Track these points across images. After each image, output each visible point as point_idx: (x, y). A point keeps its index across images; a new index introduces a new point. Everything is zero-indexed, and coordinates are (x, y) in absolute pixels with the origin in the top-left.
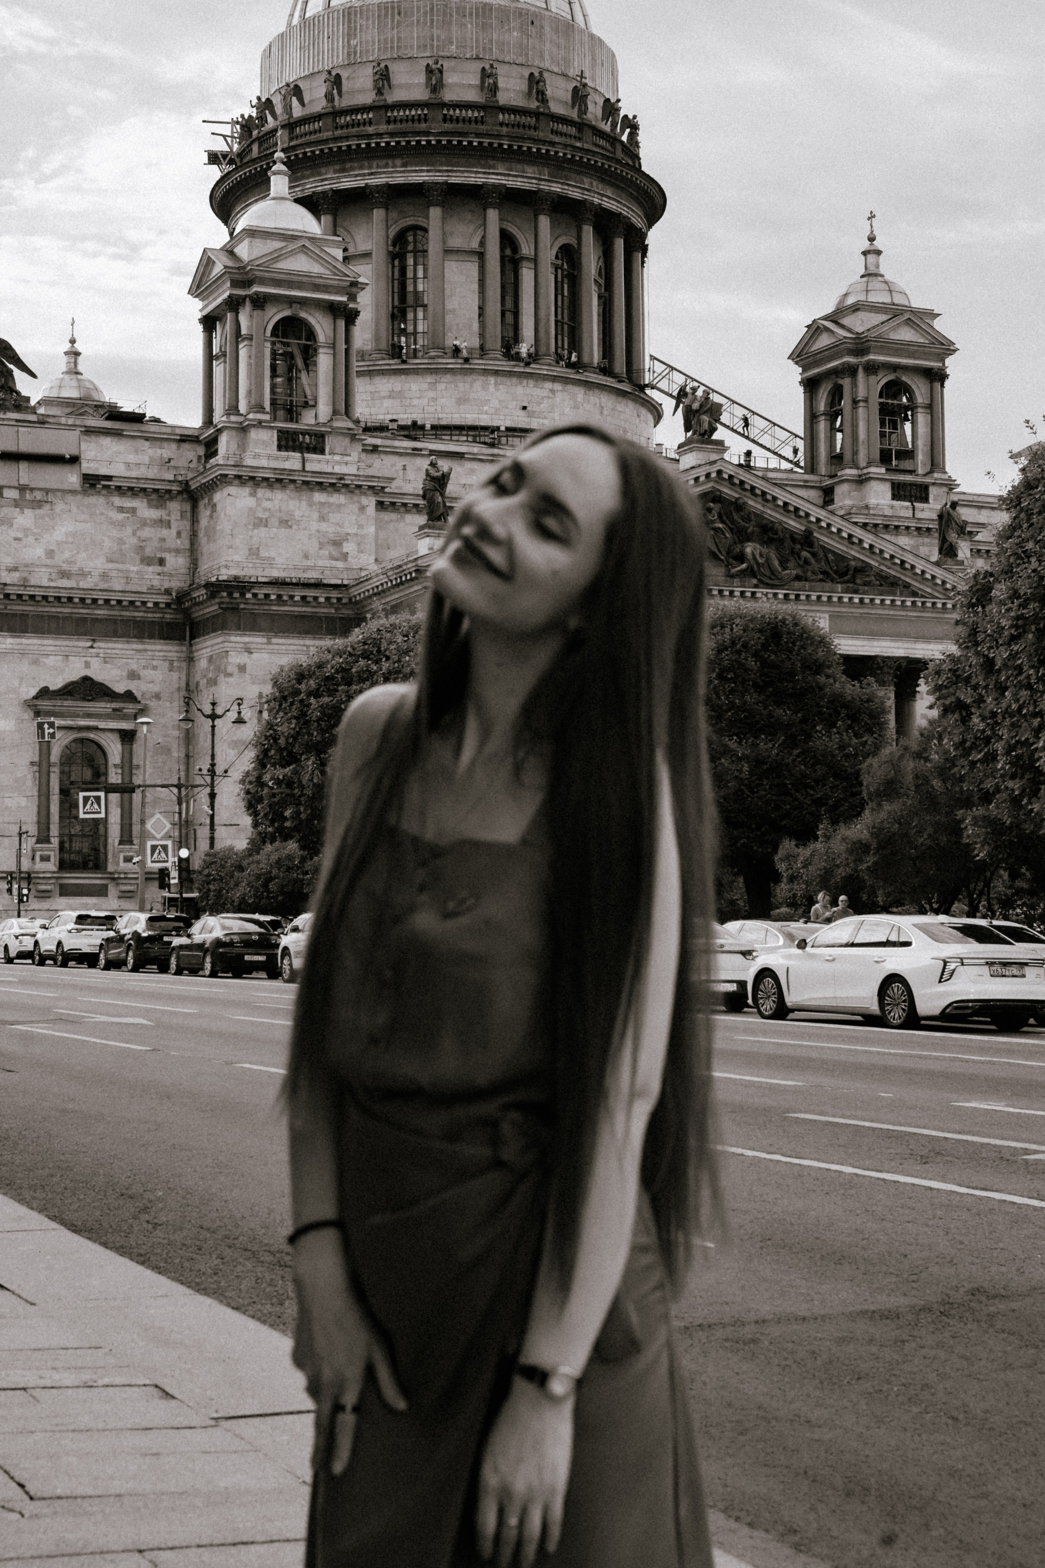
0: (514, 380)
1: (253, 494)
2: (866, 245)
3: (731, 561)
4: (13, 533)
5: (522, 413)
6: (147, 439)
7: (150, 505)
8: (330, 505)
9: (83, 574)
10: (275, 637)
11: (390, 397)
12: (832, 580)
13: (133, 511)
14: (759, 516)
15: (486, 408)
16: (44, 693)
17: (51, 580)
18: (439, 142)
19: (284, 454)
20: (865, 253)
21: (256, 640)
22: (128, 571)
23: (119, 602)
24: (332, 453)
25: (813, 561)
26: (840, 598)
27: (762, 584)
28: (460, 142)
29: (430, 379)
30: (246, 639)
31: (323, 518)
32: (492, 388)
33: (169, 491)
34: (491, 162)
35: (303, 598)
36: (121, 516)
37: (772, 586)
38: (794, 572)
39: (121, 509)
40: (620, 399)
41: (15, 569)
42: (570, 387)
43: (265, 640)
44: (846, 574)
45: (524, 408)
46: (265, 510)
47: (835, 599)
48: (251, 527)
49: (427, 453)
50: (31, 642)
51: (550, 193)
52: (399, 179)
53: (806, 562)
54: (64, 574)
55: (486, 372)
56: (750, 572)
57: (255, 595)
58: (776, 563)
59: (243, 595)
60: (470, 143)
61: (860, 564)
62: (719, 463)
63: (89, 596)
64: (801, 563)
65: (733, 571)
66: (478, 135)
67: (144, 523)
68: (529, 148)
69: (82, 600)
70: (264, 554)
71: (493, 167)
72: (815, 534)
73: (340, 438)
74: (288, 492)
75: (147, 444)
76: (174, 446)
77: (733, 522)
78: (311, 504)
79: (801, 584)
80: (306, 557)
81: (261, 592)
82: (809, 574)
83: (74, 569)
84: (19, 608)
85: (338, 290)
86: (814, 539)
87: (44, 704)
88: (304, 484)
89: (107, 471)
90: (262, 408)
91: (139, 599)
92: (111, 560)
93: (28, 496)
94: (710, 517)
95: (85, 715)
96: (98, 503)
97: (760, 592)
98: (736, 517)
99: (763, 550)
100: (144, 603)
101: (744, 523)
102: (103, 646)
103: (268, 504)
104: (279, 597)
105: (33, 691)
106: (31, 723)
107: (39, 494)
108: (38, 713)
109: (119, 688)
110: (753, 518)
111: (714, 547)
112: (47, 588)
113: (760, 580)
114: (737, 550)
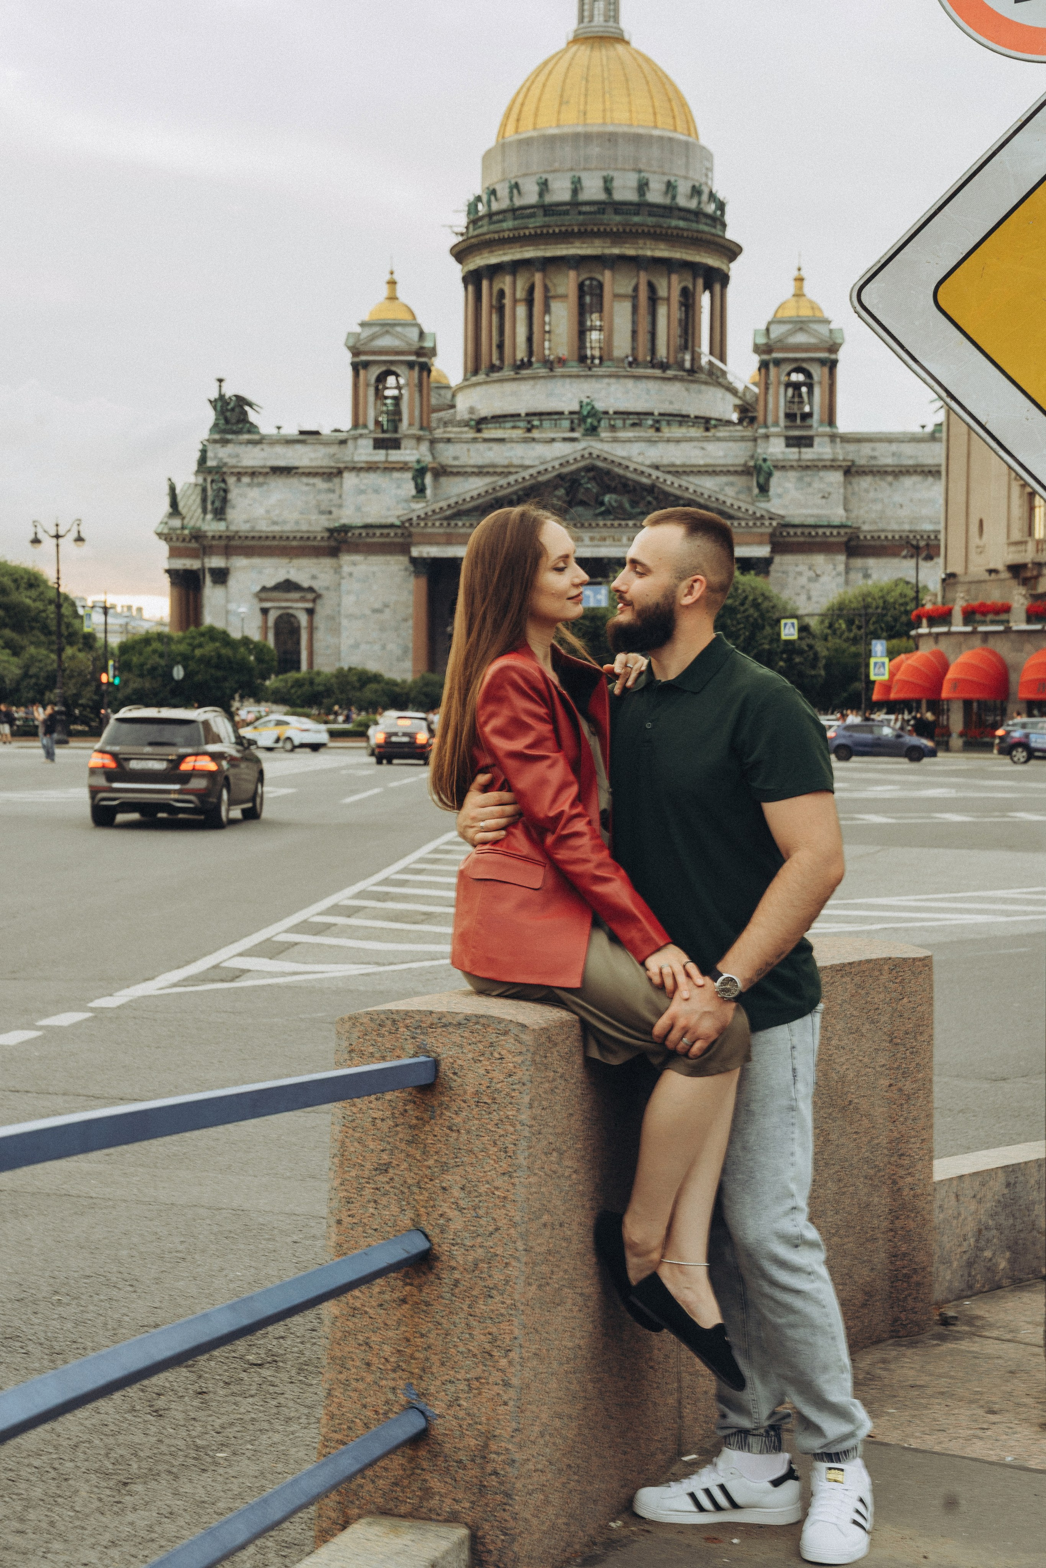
1: (358, 476)
2: (796, 273)
3: (597, 505)
7: (324, 480)
9: (285, 522)
10: (369, 556)
13: (314, 485)
16: (264, 589)
17: (268, 527)
19: (377, 451)
20: (796, 280)
21: (358, 558)
22: (309, 519)
24: (405, 449)
27: (617, 518)
29: (531, 382)
31: (399, 487)
33: (331, 473)
35: (382, 534)
36: (305, 489)
37: (624, 519)
39: (307, 484)
42: (622, 381)
43: (363, 558)
46: (364, 485)
48: (357, 494)
50: (256, 561)
51: (611, 255)
52: (517, 257)
54: (275, 523)
55: (563, 376)
56: (607, 513)
57: (353, 533)
58: (627, 506)
59: (346, 534)
60: (554, 230)
63: (285, 535)
65: (598, 511)
67: (320, 491)
69: (281, 538)
70: (364, 509)
73: (410, 440)
74: (377, 474)
77: (603, 482)
78: (392, 479)
81: (357, 532)
83: (280, 520)
86: (656, 490)
87: (263, 595)
88: (386, 469)
89: (296, 464)
90: (365, 426)
91: (312, 535)
92: (302, 513)
93: (256, 480)
94: (583, 481)
95: (287, 600)
96: (294, 482)
97: (616, 523)
98: (606, 479)
99: (619, 498)
100: (315, 538)
101: (608, 482)
102: (297, 562)
103: (365, 481)
104: (367, 534)
105: (258, 588)
106: (257, 606)
107: (261, 479)
108: (261, 600)
109: (305, 584)
110: (617, 478)
111: (585, 499)
112: (267, 532)
113: (616, 516)
114: (601, 498)
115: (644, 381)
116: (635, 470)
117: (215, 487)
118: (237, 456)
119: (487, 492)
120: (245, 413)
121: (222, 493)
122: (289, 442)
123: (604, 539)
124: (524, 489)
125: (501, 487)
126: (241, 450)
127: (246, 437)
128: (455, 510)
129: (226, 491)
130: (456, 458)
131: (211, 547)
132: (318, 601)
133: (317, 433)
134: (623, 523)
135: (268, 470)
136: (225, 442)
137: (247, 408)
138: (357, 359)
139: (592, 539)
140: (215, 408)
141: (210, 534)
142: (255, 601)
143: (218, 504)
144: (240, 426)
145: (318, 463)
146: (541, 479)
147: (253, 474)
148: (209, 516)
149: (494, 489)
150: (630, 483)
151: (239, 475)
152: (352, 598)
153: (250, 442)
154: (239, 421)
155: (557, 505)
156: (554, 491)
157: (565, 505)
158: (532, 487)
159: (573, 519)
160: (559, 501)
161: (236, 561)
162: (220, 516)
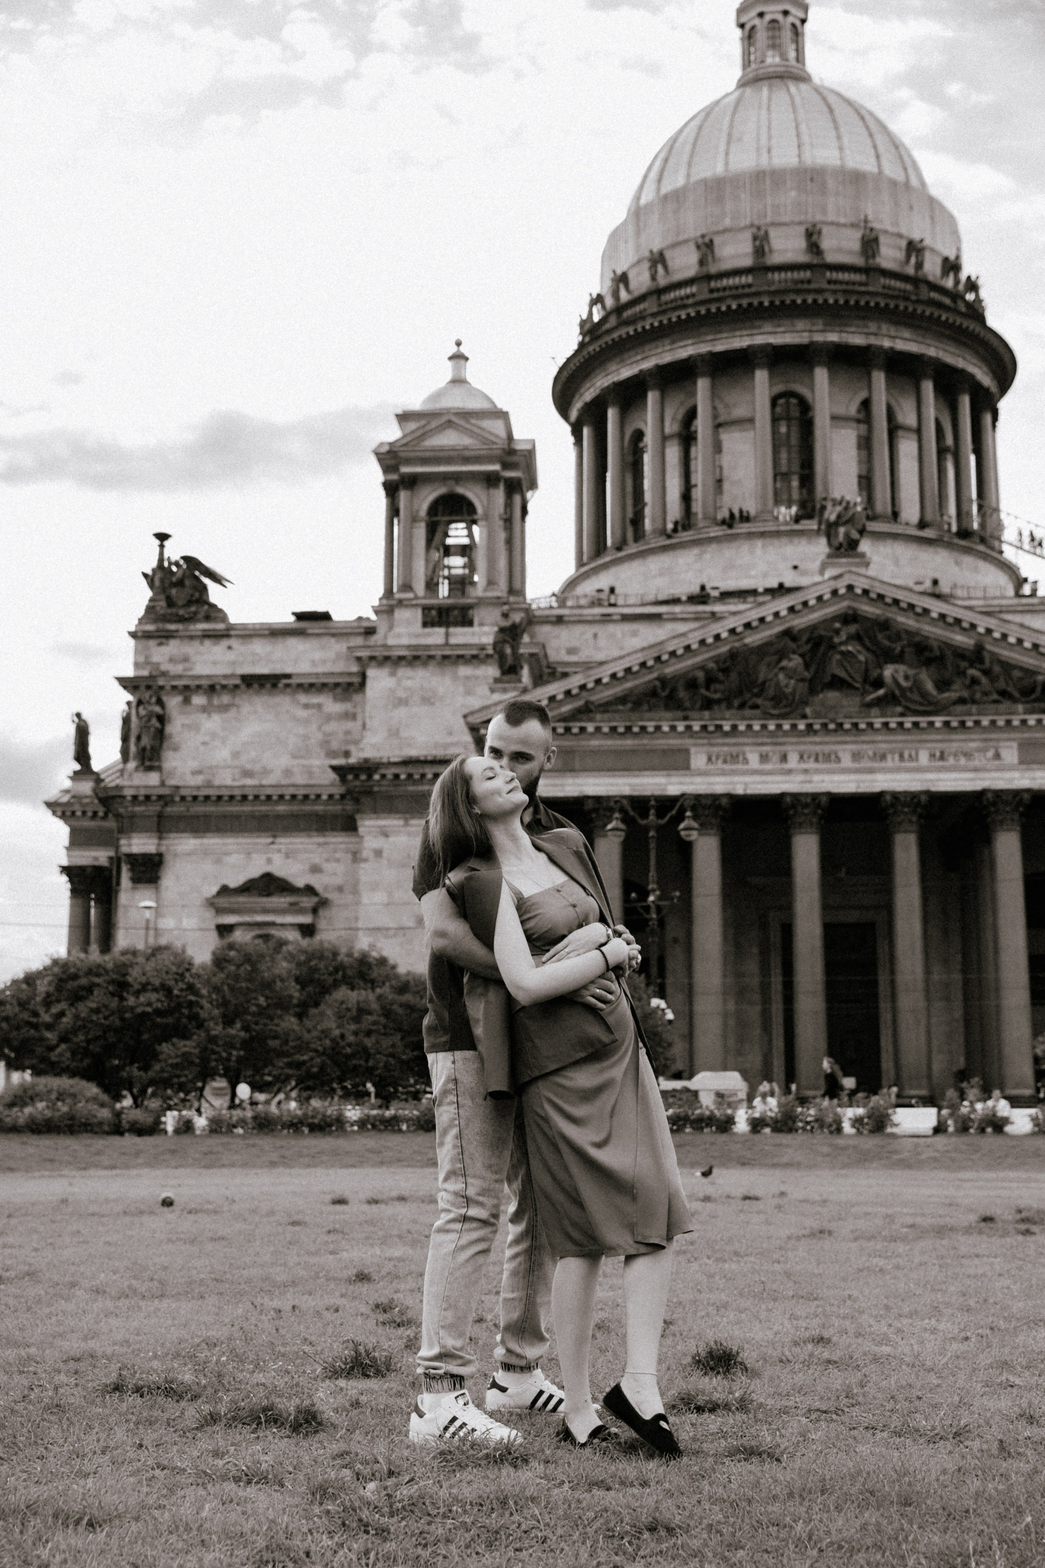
0: (783, 539)
1: (393, 674)
3: (867, 687)
4: (200, 738)
5: (793, 572)
6: (333, 635)
7: (336, 699)
8: (477, 678)
9: (266, 772)
10: (413, 818)
12: (1015, 701)
13: (319, 706)
14: (909, 633)
15: (753, 573)
16: (224, 890)
17: (234, 780)
18: (698, 312)
19: (428, 630)
21: (393, 822)
23: (294, 797)
24: (481, 624)
25: (984, 680)
26: (1024, 722)
27: (910, 711)
29: (696, 551)
30: (382, 822)
31: (468, 692)
32: (759, 551)
33: (350, 684)
36: (303, 713)
37: (925, 714)
38: (957, 695)
39: (306, 706)
41: (200, 772)
43: (401, 822)
44: (1033, 690)
45: (795, 567)
46: (405, 689)
47: (1016, 723)
48: (390, 707)
49: (618, 617)
50: (212, 842)
52: (668, 358)
53: (974, 681)
54: (247, 774)
56: (890, 700)
57: (383, 776)
58: (930, 686)
59: (370, 777)
62: (847, 576)
63: (264, 793)
64: (968, 682)
65: (869, 699)
67: (329, 718)
69: (256, 797)
70: (404, 734)
72: (989, 647)
73: (490, 609)
74: (428, 668)
75: (333, 640)
77: (876, 643)
78: (455, 678)
79: (968, 707)
80: (450, 733)
81: (390, 772)
83: (257, 767)
84: (210, 809)
85: (490, 460)
86: (985, 654)
87: (223, 902)
88: (445, 657)
89: (288, 670)
90: (407, 587)
91: (312, 793)
92: (295, 755)
93: (216, 701)
94: (836, 640)
95: (265, 911)
96: (283, 702)
97: (908, 722)
98: (880, 636)
99: (911, 672)
100: (318, 796)
101: (887, 643)
102: (284, 842)
103: (409, 683)
104: (410, 776)
105: (214, 890)
106: (211, 920)
107: (226, 699)
108: (219, 911)
109: (300, 882)
110: (904, 636)
111: (843, 674)
112: (232, 787)
113: (907, 708)
114: (875, 674)
116: (943, 617)
117: (142, 712)
118: (186, 659)
119: (643, 665)
120: (205, 588)
121: (154, 722)
122: (276, 633)
123: (883, 757)
124: (716, 659)
125: (673, 654)
126: (190, 649)
127: (201, 627)
128: (580, 703)
129: (162, 719)
130: (571, 651)
131: (133, 816)
132: (322, 912)
133: (325, 617)
134: (923, 720)
135: (238, 681)
136: (164, 637)
137: (206, 581)
138: (394, 477)
139: (856, 756)
140: (151, 584)
141: (128, 793)
142: (209, 914)
143: (146, 741)
144: (193, 609)
145: (328, 668)
146: (753, 639)
147: (212, 689)
148: (132, 765)
149: (658, 659)
150: (935, 644)
151: (186, 691)
152: (380, 897)
153: (206, 635)
154: (189, 603)
155: (787, 686)
156: (780, 660)
157: (803, 687)
158: (733, 655)
159: (817, 715)
160: (791, 678)
161: (176, 842)
162: (147, 763)
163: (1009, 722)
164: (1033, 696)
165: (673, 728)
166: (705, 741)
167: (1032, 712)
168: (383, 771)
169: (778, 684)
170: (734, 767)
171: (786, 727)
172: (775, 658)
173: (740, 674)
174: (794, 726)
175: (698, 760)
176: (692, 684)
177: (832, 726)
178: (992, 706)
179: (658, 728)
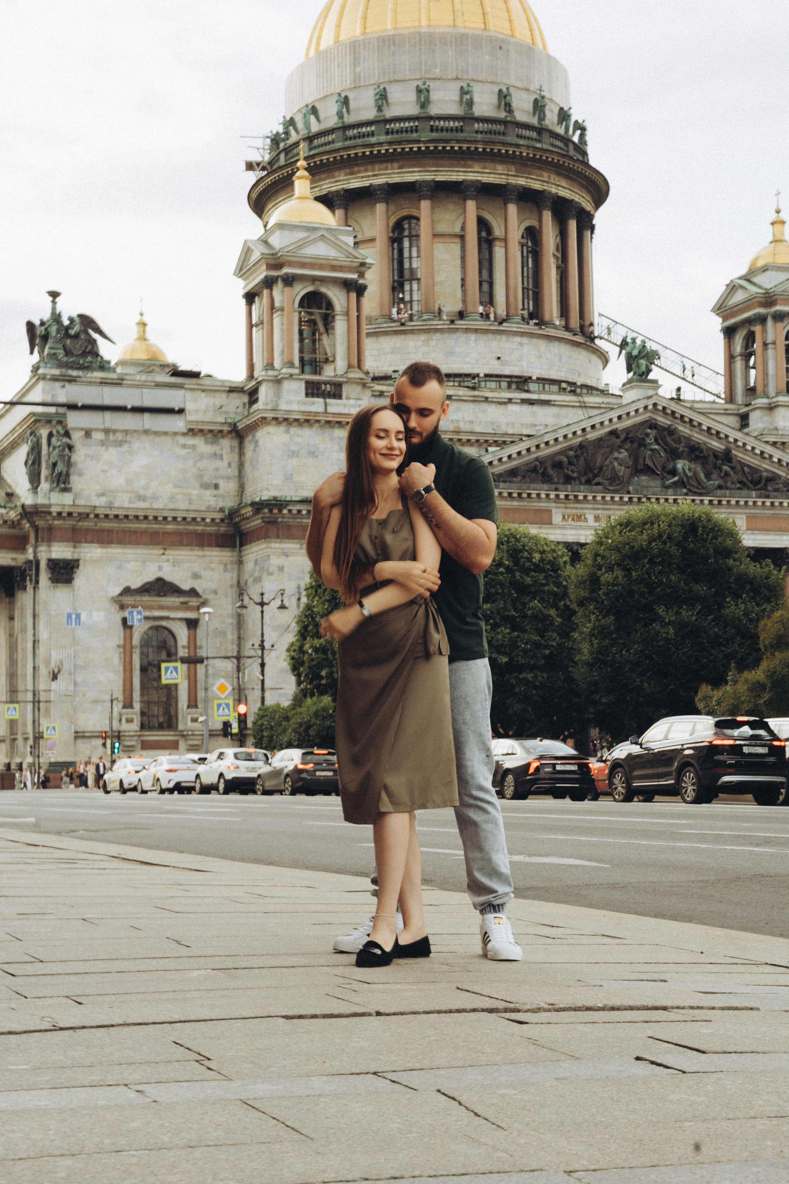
0: (490, 336)
1: (287, 432)
2: (773, 217)
3: (665, 474)
4: (100, 467)
5: (496, 362)
6: (202, 391)
7: (206, 442)
9: (155, 498)
11: (392, 352)
12: (748, 488)
13: (194, 447)
14: (688, 439)
15: (468, 359)
16: (127, 591)
17: (130, 502)
18: (427, 148)
19: (311, 399)
20: (772, 224)
21: (291, 546)
22: (190, 494)
23: (184, 519)
24: (348, 398)
25: (732, 473)
26: (755, 503)
27: (690, 492)
28: (444, 148)
29: (423, 337)
30: (284, 546)
32: (472, 344)
33: (221, 431)
34: (469, 163)
36: (184, 452)
37: (700, 494)
38: (717, 483)
39: (184, 446)
40: (575, 348)
42: (534, 341)
43: (298, 546)
44: (759, 482)
45: (499, 358)
46: (297, 444)
47: (751, 503)
48: (286, 457)
50: (115, 551)
51: (516, 186)
52: (396, 179)
53: (727, 474)
54: (141, 498)
56: (681, 484)
57: (290, 511)
59: (280, 511)
60: (452, 148)
61: (770, 475)
62: (655, 397)
63: (161, 515)
64: (722, 474)
65: (667, 483)
66: (458, 141)
67: (202, 457)
68: (499, 150)
69: (155, 518)
70: (297, 478)
71: (471, 167)
72: (734, 452)
73: (355, 386)
74: (314, 429)
75: (203, 394)
76: (224, 395)
77: (666, 443)
78: (332, 439)
79: (723, 492)
81: (295, 508)
82: (729, 484)
83: (149, 493)
84: (106, 525)
85: (350, 270)
86: (732, 456)
87: (125, 600)
88: (327, 423)
92: (176, 486)
93: (112, 438)
94: (645, 439)
95: (159, 608)
98: (669, 440)
99: (691, 465)
100: (202, 520)
101: (676, 445)
102: (174, 554)
103: (299, 440)
105: (118, 590)
106: (117, 615)
107: (120, 436)
108: (122, 607)
109: (186, 586)
110: (683, 440)
111: (651, 465)
112: (128, 509)
113: (689, 490)
114: (670, 466)
115: (556, 344)
120: (94, 342)
121: (67, 452)
127: (98, 375)
129: (70, 449)
131: (50, 529)
133: (198, 377)
134: (698, 499)
137: (95, 336)
141: (54, 510)
142: (114, 610)
144: (89, 359)
145: (202, 417)
153: (104, 383)
154: (84, 354)
155: (619, 471)
156: (611, 452)
157: (628, 471)
158: (581, 446)
159: (637, 492)
160: (621, 465)
161: (86, 550)
162: (63, 486)
163: (746, 502)
164: (759, 486)
165: (548, 495)
166: (563, 505)
167: (760, 497)
168: (289, 508)
169: (613, 468)
170: (579, 524)
171: (617, 499)
172: (610, 449)
173: (585, 459)
174: (621, 498)
175: (557, 518)
176: (558, 465)
177: (644, 500)
178: (737, 491)
179: (538, 495)
